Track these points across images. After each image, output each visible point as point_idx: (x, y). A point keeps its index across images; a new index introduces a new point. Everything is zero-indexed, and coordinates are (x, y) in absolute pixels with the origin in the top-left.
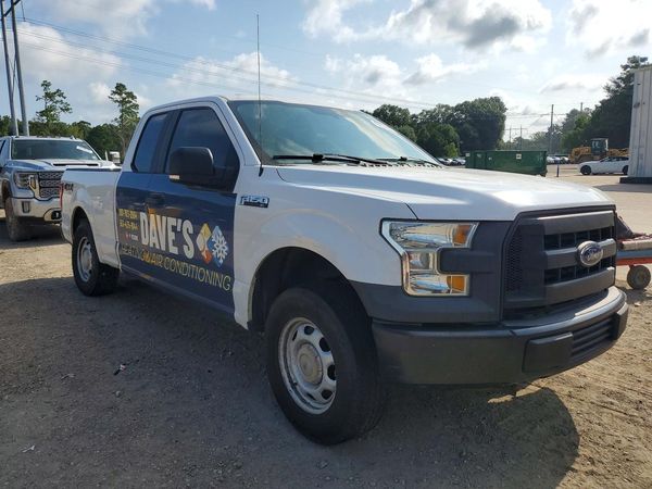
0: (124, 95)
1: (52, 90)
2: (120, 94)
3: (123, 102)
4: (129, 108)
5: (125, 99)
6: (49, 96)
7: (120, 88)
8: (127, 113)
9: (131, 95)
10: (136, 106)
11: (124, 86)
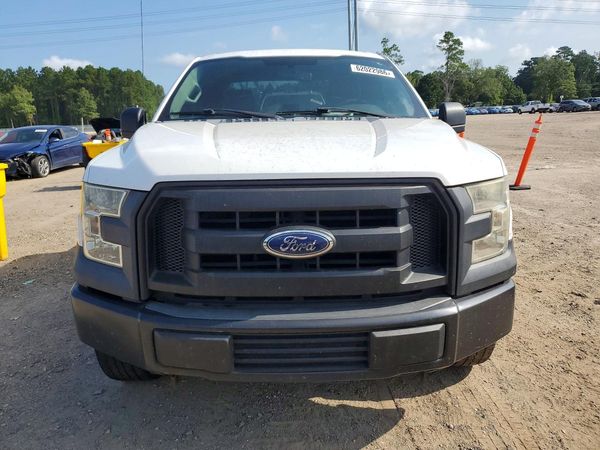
0: (451, 43)
1: (389, 45)
2: (447, 42)
3: (449, 49)
4: (455, 55)
5: (451, 46)
6: (387, 51)
7: (448, 36)
8: (453, 59)
9: (458, 42)
10: (462, 52)
11: (451, 34)
